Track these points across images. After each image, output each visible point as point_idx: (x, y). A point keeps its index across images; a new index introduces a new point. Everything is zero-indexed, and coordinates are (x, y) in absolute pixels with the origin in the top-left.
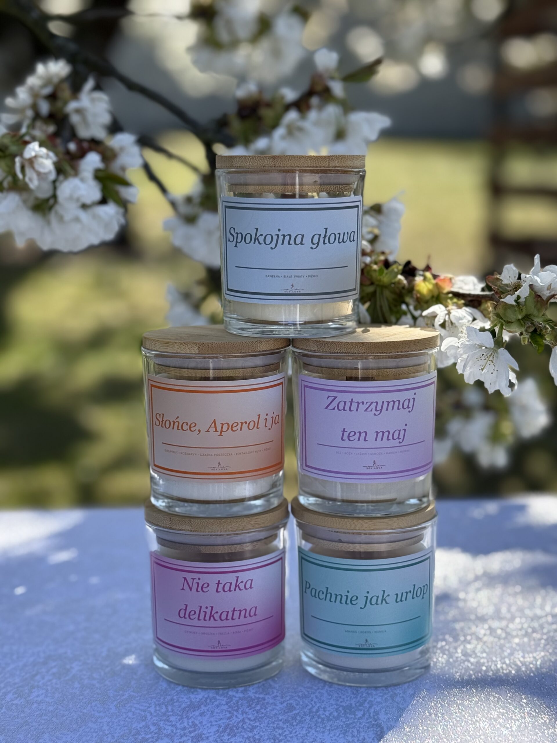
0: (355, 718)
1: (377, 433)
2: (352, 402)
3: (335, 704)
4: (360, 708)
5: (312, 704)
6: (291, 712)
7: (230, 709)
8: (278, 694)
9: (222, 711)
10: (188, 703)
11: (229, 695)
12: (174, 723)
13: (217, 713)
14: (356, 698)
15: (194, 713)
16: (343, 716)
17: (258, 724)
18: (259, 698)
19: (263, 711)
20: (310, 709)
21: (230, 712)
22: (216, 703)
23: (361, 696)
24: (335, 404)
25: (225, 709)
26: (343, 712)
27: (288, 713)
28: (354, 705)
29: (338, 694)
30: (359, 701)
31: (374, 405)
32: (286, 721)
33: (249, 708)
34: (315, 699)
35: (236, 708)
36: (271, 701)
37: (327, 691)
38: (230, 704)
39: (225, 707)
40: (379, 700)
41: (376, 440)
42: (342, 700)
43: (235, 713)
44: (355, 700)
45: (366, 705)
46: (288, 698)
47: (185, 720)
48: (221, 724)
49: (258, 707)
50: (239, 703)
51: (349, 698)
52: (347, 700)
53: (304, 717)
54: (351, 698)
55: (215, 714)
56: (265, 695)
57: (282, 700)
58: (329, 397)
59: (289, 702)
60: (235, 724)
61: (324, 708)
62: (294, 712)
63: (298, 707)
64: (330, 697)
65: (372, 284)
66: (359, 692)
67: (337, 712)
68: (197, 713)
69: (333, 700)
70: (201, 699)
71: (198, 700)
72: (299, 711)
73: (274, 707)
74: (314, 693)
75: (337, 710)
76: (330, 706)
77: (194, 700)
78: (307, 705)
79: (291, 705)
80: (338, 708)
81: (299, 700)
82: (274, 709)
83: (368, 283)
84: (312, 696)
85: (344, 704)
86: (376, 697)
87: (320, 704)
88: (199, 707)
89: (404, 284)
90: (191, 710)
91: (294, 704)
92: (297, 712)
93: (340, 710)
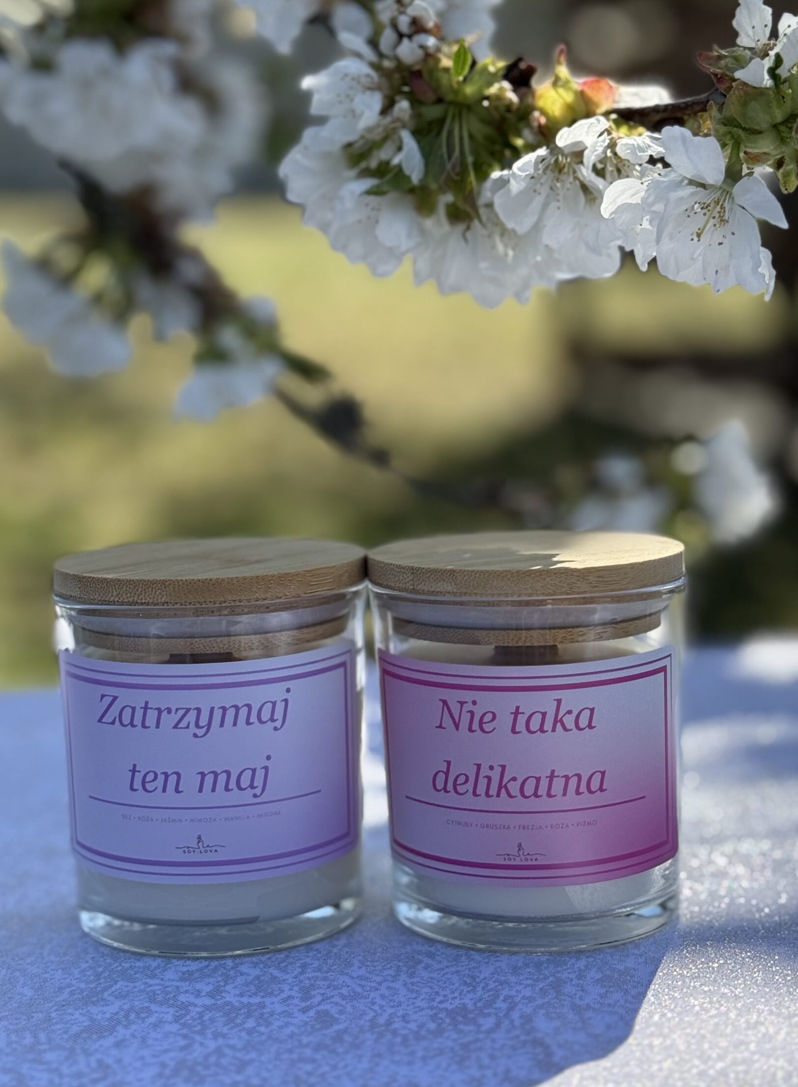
3: (428, 1008)
4: (486, 1011)
5: (374, 1010)
6: (328, 1028)
7: (185, 1031)
8: (293, 993)
9: (167, 1035)
10: (87, 1023)
11: (179, 1003)
13: (156, 1039)
14: (474, 990)
15: (101, 1042)
16: (451, 1028)
17: (253, 1056)
18: (249, 1005)
19: (262, 1029)
20: (372, 1020)
21: (185, 1037)
22: (152, 1019)
23: (483, 988)
25: (173, 1030)
26: (448, 1020)
27: (320, 1029)
28: (470, 1006)
30: (480, 1000)
32: (321, 1046)
33: (230, 1026)
35: (199, 1028)
36: (279, 1008)
38: (183, 1021)
39: (175, 1027)
40: (527, 992)
42: (441, 998)
43: (198, 1038)
44: (470, 996)
45: (500, 1004)
47: (81, 1058)
48: (168, 1061)
49: (251, 1023)
50: (206, 1018)
51: (456, 994)
52: (454, 998)
53: (361, 1035)
54: (460, 994)
55: (150, 1042)
56: (262, 997)
57: (304, 1004)
59: (320, 1008)
60: (201, 1059)
61: (403, 1017)
62: (336, 1027)
63: (343, 1017)
64: (414, 995)
65: (440, 100)
66: (477, 980)
67: (434, 1021)
68: (109, 1041)
69: (422, 1000)
70: (117, 1013)
71: (108, 1016)
72: (345, 1025)
73: (286, 1020)
74: (376, 989)
75: (434, 1018)
76: (416, 1012)
77: (99, 1017)
78: (364, 1013)
79: (327, 1013)
80: (436, 1014)
81: (344, 1003)
82: (287, 1024)
83: (430, 97)
84: (372, 995)
85: (447, 1005)
86: (519, 988)
87: (393, 1010)
88: (112, 1029)
89: (510, 100)
90: (95, 1036)
91: (334, 1011)
92: (341, 1027)
93: (441, 1019)
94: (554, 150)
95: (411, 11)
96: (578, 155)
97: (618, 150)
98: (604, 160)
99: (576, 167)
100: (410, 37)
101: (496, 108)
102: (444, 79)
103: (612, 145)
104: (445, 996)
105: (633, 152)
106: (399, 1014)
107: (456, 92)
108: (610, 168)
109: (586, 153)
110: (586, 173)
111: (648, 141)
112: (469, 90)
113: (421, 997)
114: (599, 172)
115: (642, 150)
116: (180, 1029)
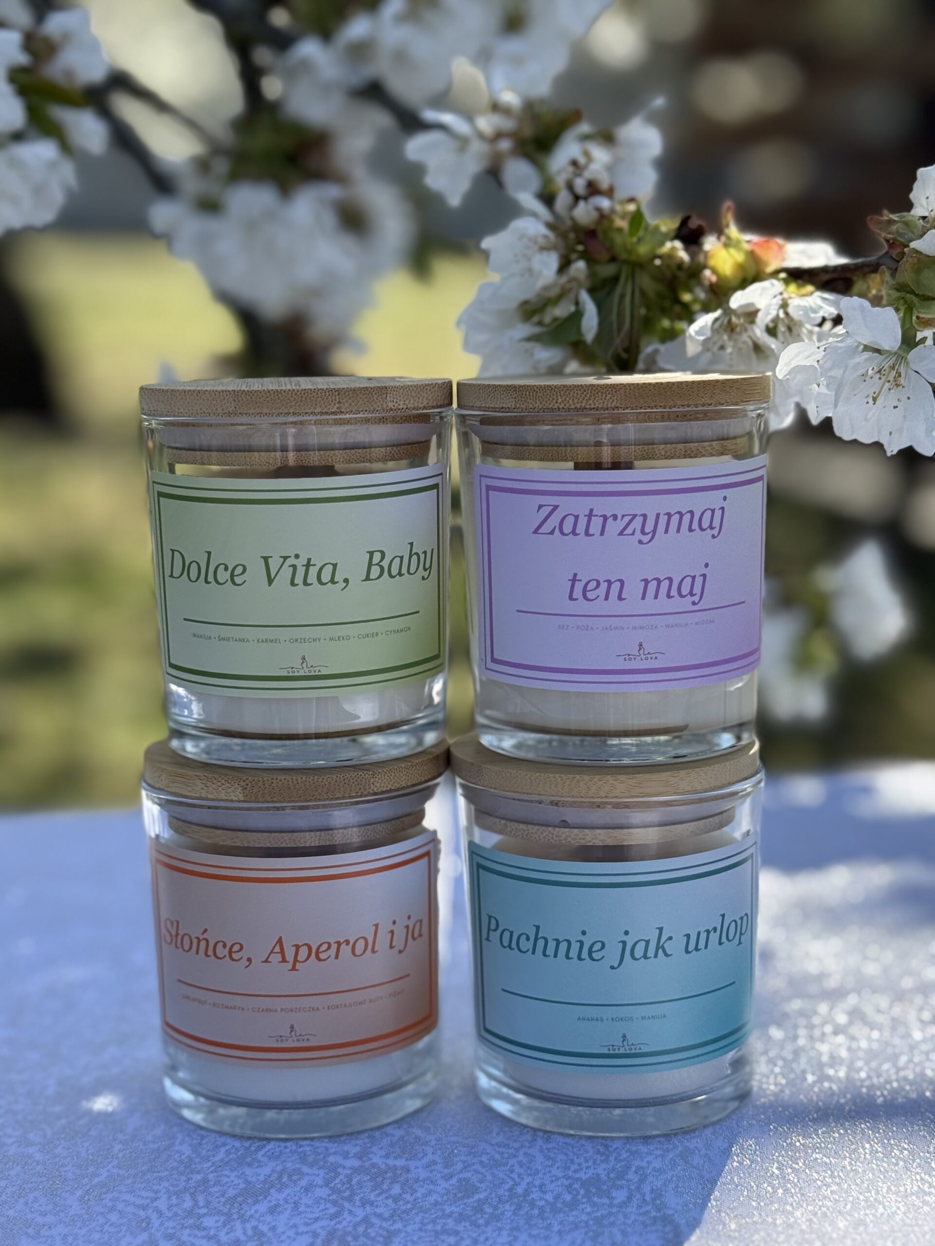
0: (611, 1205)
1: (647, 582)
2: (590, 515)
3: (563, 1177)
4: (619, 1183)
5: (513, 1179)
6: (469, 1198)
7: (334, 1197)
8: (436, 1158)
9: (318, 1201)
10: (242, 1186)
11: (329, 1165)
12: (212, 1233)
13: (307, 1206)
14: (607, 1160)
15: (257, 1207)
16: (584, 1200)
17: (399, 1225)
18: (395, 1168)
19: (407, 1196)
20: (511, 1190)
21: (334, 1203)
22: (303, 1183)
23: (616, 1158)
24: (554, 521)
25: (324, 1197)
26: (582, 1192)
27: (461, 1198)
28: (603, 1177)
29: (566, 1154)
30: (613, 1169)
31: (638, 521)
32: (461, 1218)
33: (377, 1192)
34: (517, 1169)
35: (347, 1193)
36: (423, 1174)
37: (541, 1151)
38: (333, 1185)
39: (323, 1192)
40: (657, 1164)
41: (643, 598)
42: (576, 1167)
43: (347, 1204)
44: (604, 1166)
45: (631, 1176)
46: (460, 1166)
47: (238, 1225)
48: (319, 1231)
49: (396, 1190)
50: (354, 1182)
51: (590, 1163)
52: (587, 1168)
53: (500, 1205)
54: (594, 1163)
55: (302, 1209)
56: (407, 1160)
57: (446, 1171)
58: (540, 507)
59: (461, 1176)
60: (350, 1229)
61: (541, 1186)
62: (476, 1197)
63: (483, 1186)
64: (550, 1163)
65: (613, 259)
66: (610, 1149)
67: (569, 1193)
68: (263, 1207)
69: (558, 1168)
70: (270, 1176)
71: (261, 1178)
72: (486, 1194)
73: (431, 1187)
74: (515, 1156)
75: (569, 1189)
76: (552, 1182)
77: (254, 1179)
78: (503, 1182)
79: (468, 1181)
80: (571, 1185)
81: (484, 1171)
82: (430, 1193)
83: (604, 256)
84: (511, 1162)
85: (581, 1175)
86: (649, 1158)
87: (530, 1179)
88: (266, 1194)
89: (682, 259)
90: (250, 1201)
91: (475, 1179)
92: (482, 1196)
93: (576, 1189)
94: (728, 311)
95: (588, 174)
96: (751, 315)
97: (790, 310)
98: (776, 320)
99: (748, 326)
100: (586, 198)
101: (668, 267)
102: (618, 240)
103: (784, 305)
104: (579, 1165)
105: (806, 314)
106: (537, 1183)
107: (630, 252)
108: (782, 328)
109: (760, 315)
110: (759, 332)
111: (819, 302)
112: (643, 250)
113: (557, 1165)
114: (771, 331)
115: (814, 311)
116: (329, 1195)
